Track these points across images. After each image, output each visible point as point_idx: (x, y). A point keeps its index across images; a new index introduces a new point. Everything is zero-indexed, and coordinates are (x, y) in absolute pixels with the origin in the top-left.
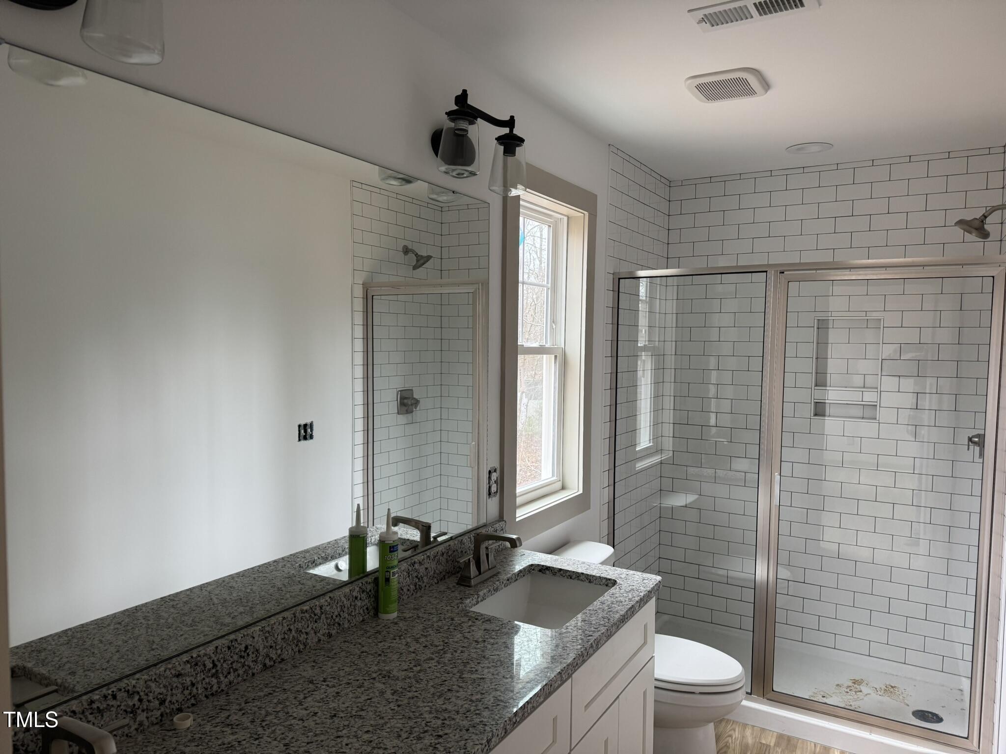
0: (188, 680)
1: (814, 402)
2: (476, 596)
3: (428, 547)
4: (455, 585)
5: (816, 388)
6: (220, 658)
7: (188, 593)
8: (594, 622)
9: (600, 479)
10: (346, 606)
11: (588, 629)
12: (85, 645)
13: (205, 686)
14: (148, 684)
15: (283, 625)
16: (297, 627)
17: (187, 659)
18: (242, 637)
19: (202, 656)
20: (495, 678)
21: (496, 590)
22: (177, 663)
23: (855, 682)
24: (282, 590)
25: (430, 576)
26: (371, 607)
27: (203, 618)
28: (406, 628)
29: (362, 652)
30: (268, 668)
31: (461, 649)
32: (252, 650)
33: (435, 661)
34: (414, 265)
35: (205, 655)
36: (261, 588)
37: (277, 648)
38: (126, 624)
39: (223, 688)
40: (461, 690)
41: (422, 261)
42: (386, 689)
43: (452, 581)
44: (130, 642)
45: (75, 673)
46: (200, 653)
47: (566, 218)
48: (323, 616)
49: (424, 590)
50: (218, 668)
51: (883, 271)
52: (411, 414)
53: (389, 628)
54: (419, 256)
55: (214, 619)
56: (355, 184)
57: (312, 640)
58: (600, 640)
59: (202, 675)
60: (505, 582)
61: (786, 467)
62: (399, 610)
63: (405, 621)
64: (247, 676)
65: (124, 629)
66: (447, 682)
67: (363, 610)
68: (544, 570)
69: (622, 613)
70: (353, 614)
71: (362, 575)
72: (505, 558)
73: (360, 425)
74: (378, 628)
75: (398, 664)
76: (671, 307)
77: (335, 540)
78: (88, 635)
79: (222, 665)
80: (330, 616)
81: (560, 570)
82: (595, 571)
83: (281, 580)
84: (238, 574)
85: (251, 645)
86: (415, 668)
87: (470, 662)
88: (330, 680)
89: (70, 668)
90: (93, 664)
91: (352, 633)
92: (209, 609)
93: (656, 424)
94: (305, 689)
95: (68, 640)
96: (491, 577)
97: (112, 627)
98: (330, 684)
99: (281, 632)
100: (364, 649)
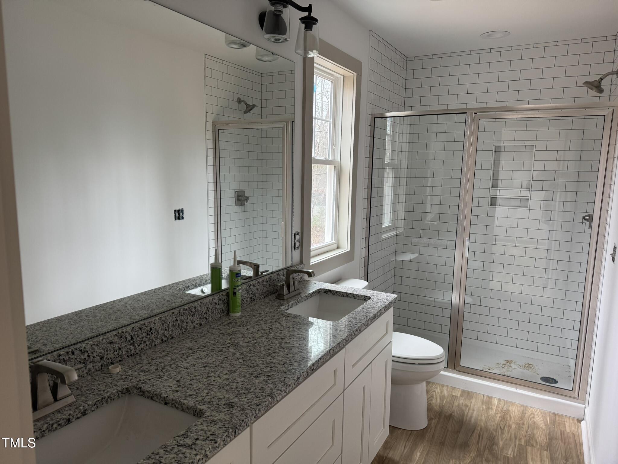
0: (117, 346)
1: (491, 197)
2: (287, 305)
3: (258, 277)
4: (275, 299)
5: (492, 188)
6: (135, 334)
7: (112, 303)
8: (358, 318)
9: (360, 242)
10: (210, 308)
11: (354, 322)
12: (51, 330)
13: (127, 350)
14: (93, 347)
15: (172, 317)
16: (181, 318)
17: (116, 334)
18: (148, 323)
19: (124, 333)
20: (300, 346)
21: (299, 302)
22: (110, 336)
23: (508, 362)
24: (170, 302)
25: (260, 294)
26: (225, 310)
27: (122, 316)
28: (246, 321)
29: (221, 333)
30: (164, 342)
31: (280, 331)
32: (154, 331)
33: (265, 337)
34: (244, 110)
35: (126, 332)
36: (157, 300)
37: (169, 330)
38: (75, 320)
39: (138, 352)
40: (281, 352)
41: (249, 108)
42: (236, 352)
43: (273, 297)
44: (79, 329)
45: (46, 345)
46: (123, 331)
47: (342, 77)
48: (197, 313)
49: (256, 301)
50: (134, 340)
51: (537, 112)
52: (244, 206)
53: (236, 321)
54: (248, 105)
55: (129, 317)
56: (207, 56)
57: (190, 326)
58: (362, 327)
59: (125, 344)
60: (304, 298)
61: (473, 237)
62: (242, 312)
63: (245, 317)
64: (152, 346)
65: (74, 322)
66: (272, 348)
67: (220, 311)
68: (327, 292)
69: (374, 313)
70: (214, 313)
71: (219, 291)
72: (304, 285)
73: (212, 211)
74: (230, 321)
75: (242, 339)
76: (406, 138)
77: (201, 276)
78: (52, 325)
79: (136, 338)
80: (201, 313)
81: (337, 291)
82: (358, 292)
83: (169, 296)
84: (142, 294)
85: (153, 328)
86: (253, 341)
87: (285, 338)
88: (202, 348)
89: (43, 342)
90: (57, 340)
91: (214, 323)
92: (126, 312)
93: (394, 211)
94: (187, 353)
95: (40, 328)
96: (296, 295)
97: (67, 321)
98: (202, 350)
99: (171, 321)
100: (222, 332)
